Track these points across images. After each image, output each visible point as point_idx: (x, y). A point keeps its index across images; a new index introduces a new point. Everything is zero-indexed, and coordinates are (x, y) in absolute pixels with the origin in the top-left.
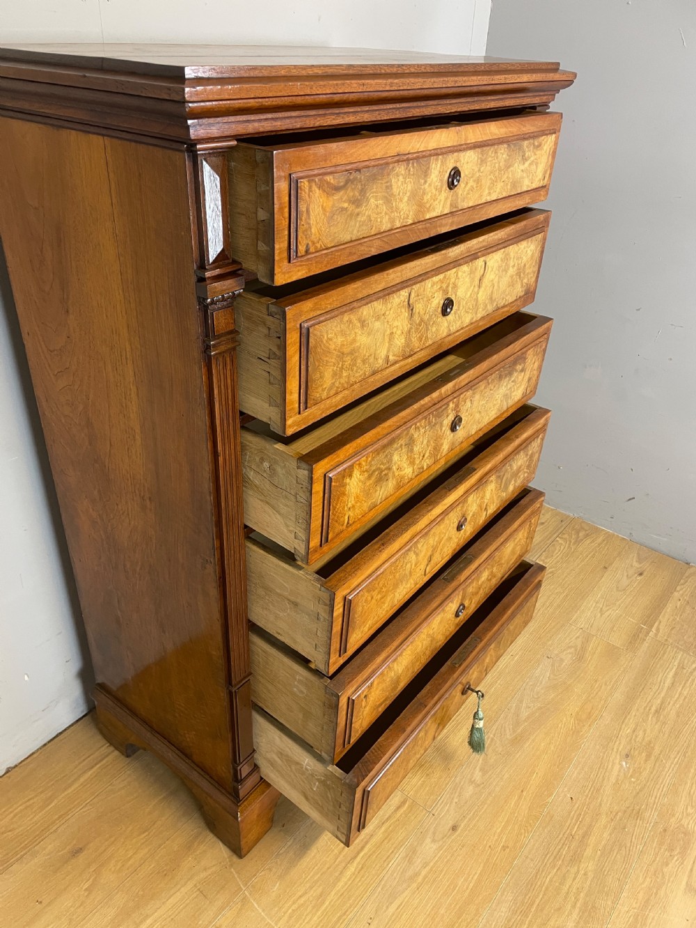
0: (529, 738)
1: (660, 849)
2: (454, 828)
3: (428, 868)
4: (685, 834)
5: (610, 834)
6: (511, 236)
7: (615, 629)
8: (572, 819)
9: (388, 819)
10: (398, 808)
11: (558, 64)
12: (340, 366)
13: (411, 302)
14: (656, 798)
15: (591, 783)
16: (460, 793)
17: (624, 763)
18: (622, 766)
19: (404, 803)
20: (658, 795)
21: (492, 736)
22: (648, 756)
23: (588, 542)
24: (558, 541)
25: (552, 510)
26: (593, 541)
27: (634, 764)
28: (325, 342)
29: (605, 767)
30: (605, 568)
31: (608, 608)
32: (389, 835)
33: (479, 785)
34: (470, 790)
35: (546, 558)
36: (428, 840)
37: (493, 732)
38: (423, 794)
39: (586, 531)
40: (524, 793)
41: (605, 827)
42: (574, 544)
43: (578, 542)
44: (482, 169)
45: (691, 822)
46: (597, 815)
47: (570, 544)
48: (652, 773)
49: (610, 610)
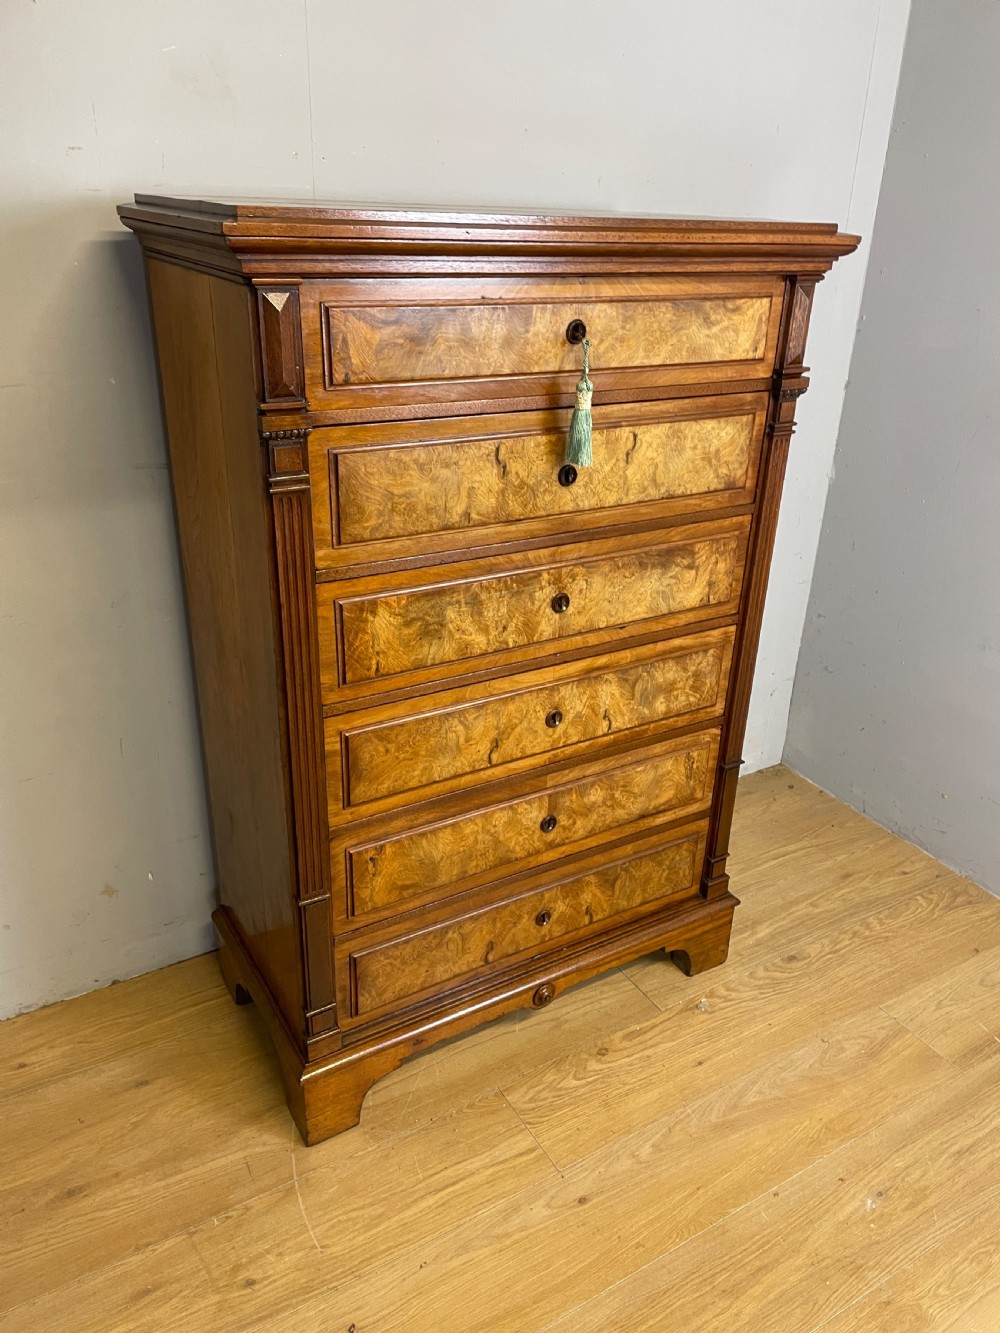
0: (742, 1129)
1: (868, 1323)
2: (582, 1201)
3: (524, 1234)
4: (918, 1318)
5: (801, 1281)
6: (687, 410)
7: (948, 1032)
8: (754, 1243)
9: (500, 1163)
10: (522, 1154)
11: (836, 226)
12: (389, 507)
13: (501, 457)
14: (896, 1259)
15: (806, 1210)
16: (610, 1163)
17: (869, 1202)
18: (865, 1204)
19: (532, 1150)
20: (901, 1258)
21: (689, 1111)
22: (913, 1205)
23: (967, 911)
24: (918, 900)
25: (930, 859)
26: (975, 912)
27: (885, 1207)
28: (362, 475)
29: (839, 1197)
30: (977, 951)
31: (952, 1002)
32: (495, 1180)
33: (641, 1163)
34: (625, 1164)
35: (887, 918)
36: (541, 1202)
37: (694, 1107)
38: (562, 1149)
39: (971, 896)
40: (700, 1192)
41: (798, 1269)
42: (942, 909)
43: (949, 907)
44: (628, 327)
45: (937, 1306)
46: (793, 1251)
47: (934, 908)
48: (907, 1226)
49: (954, 1007)
